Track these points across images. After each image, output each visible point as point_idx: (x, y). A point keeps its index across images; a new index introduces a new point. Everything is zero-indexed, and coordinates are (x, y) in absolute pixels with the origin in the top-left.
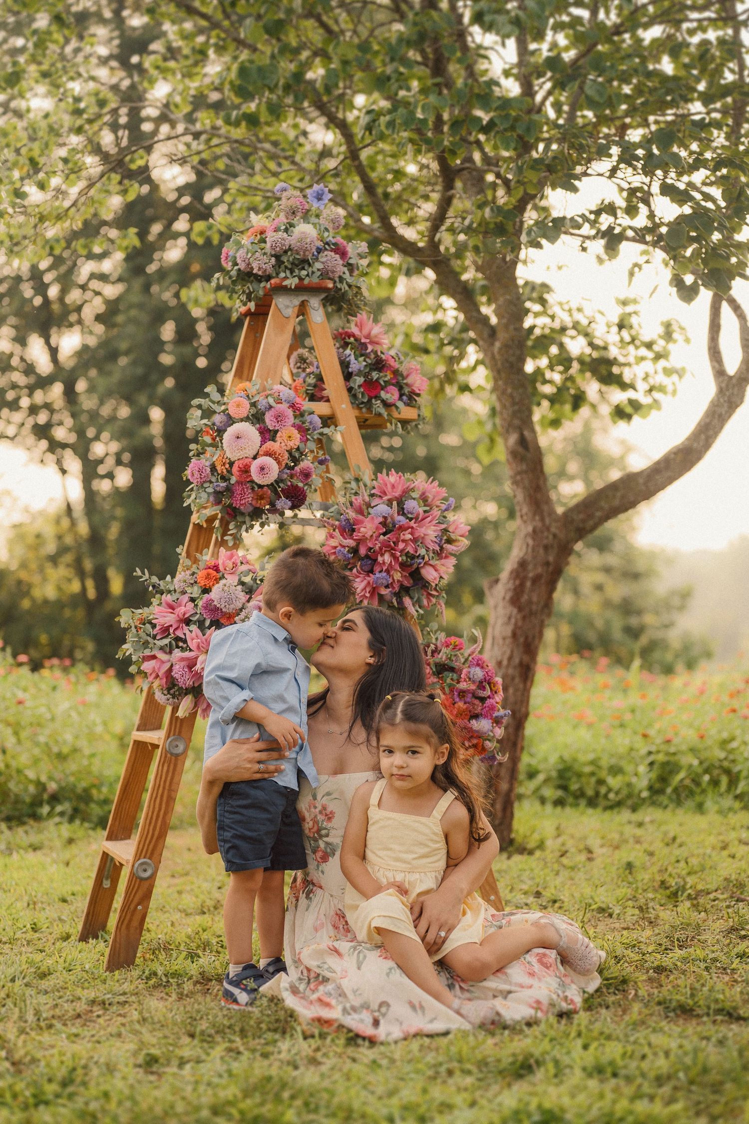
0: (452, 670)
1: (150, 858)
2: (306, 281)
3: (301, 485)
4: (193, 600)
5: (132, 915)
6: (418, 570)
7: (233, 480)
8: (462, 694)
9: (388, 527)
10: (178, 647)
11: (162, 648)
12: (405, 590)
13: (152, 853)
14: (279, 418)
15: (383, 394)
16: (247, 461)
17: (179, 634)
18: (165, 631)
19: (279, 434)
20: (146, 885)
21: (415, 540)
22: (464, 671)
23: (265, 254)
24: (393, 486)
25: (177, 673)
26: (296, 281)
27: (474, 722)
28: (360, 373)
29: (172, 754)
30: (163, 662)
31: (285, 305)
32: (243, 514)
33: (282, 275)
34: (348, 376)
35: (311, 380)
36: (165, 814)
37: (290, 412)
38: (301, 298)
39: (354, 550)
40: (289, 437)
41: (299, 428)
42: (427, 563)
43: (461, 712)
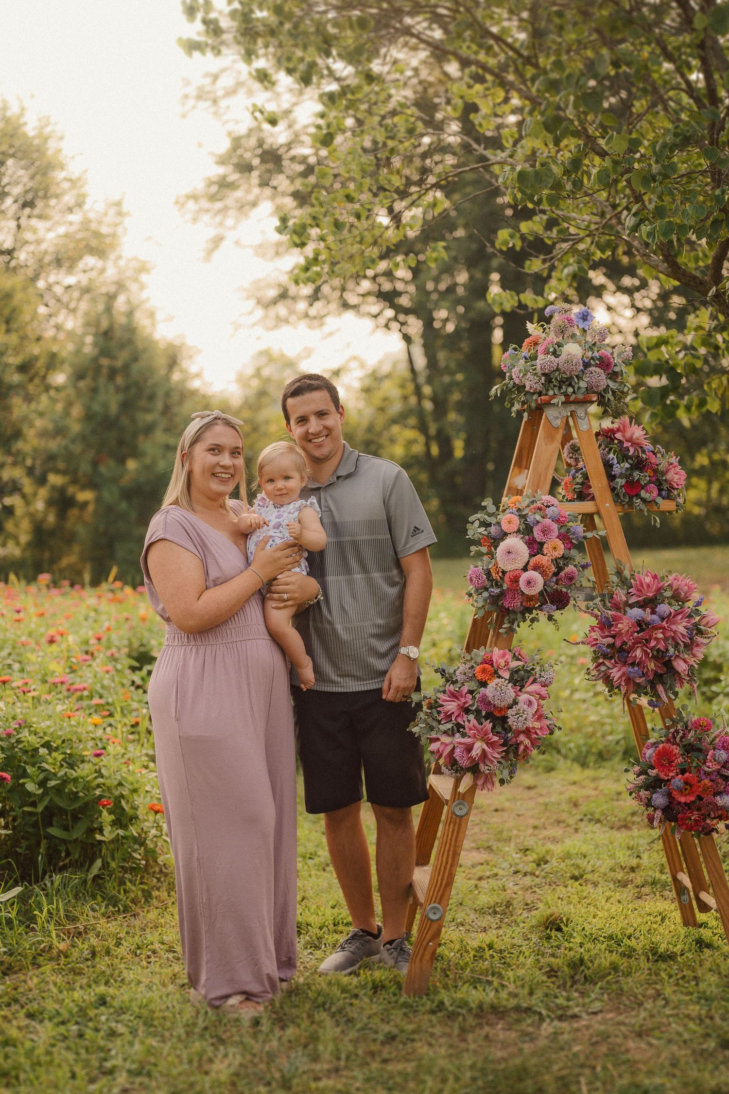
0: (700, 750)
1: (439, 903)
2: (572, 398)
3: (564, 590)
4: (471, 692)
5: (425, 950)
6: (670, 661)
7: (505, 587)
9: (641, 624)
10: (459, 731)
11: (445, 732)
12: (659, 678)
13: (441, 899)
14: (545, 531)
15: (643, 493)
16: (517, 573)
17: (460, 720)
18: (448, 717)
19: (545, 547)
20: (435, 926)
21: (666, 639)
22: (710, 753)
23: (535, 374)
24: (648, 586)
25: (458, 754)
26: (563, 398)
27: (718, 798)
28: (621, 476)
29: (456, 816)
30: (446, 745)
31: (554, 416)
32: (515, 612)
33: (551, 393)
34: (611, 478)
35: (579, 479)
36: (452, 866)
37: (555, 527)
38: (569, 409)
39: (611, 646)
40: (555, 548)
41: (564, 537)
42: (677, 656)
43: (706, 789)
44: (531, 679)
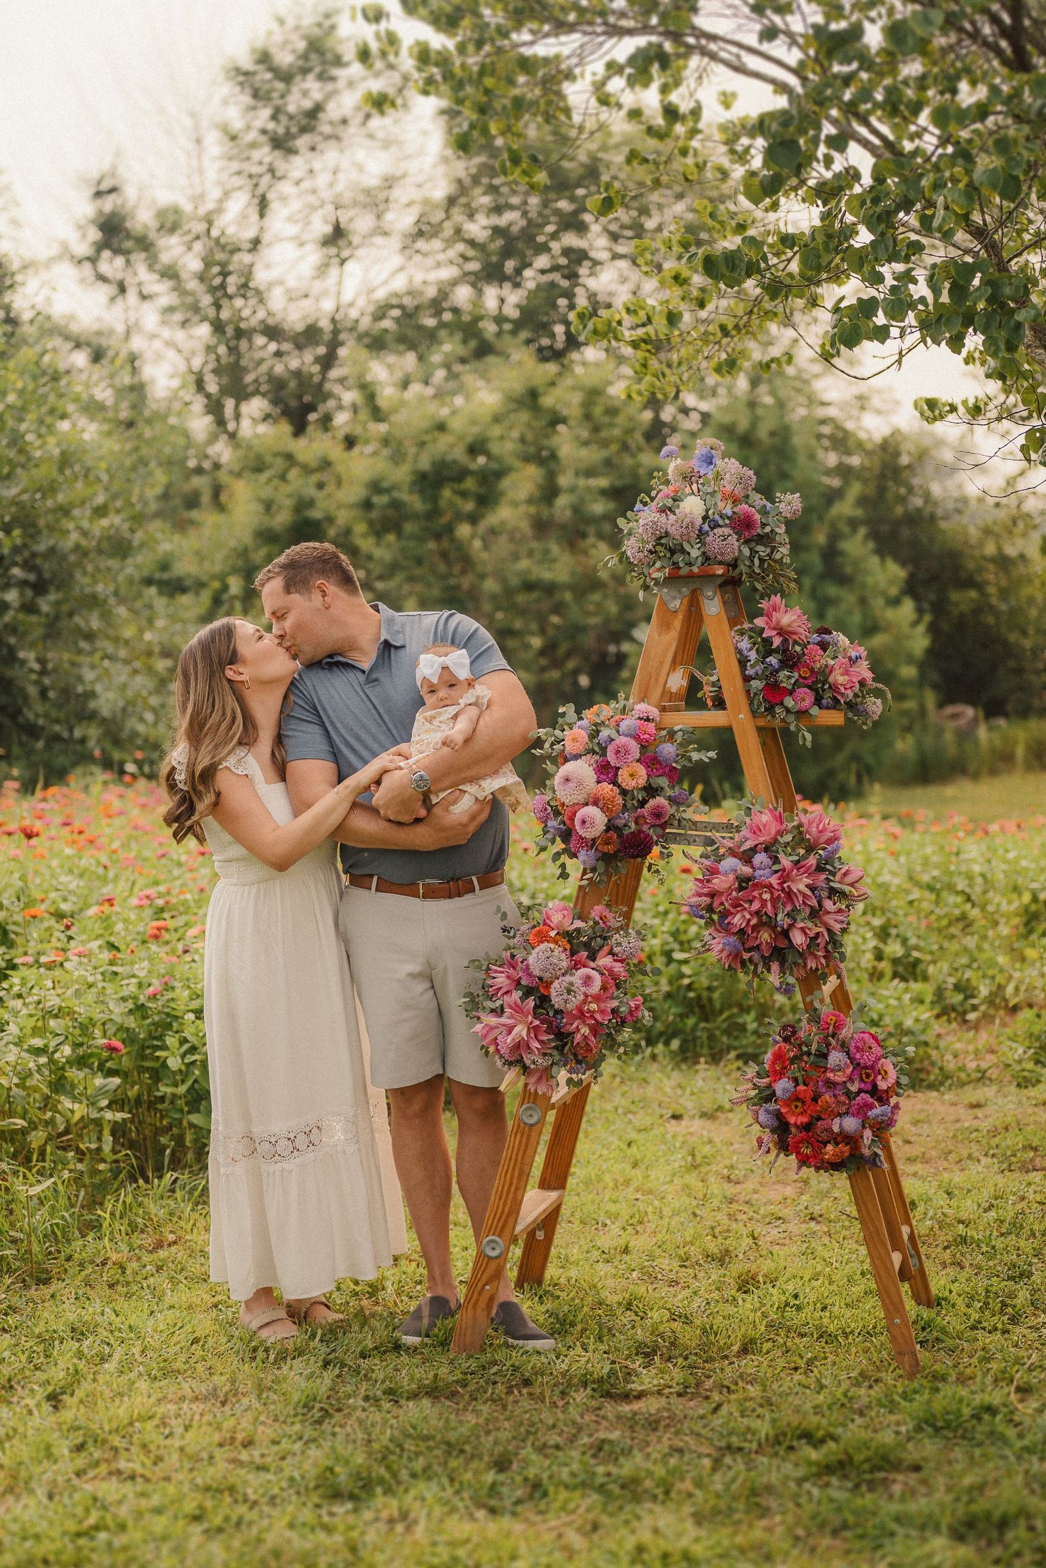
0: (822, 1055)
1: (497, 1235)
2: (685, 571)
3: (645, 831)
5: (480, 1294)
6: (786, 931)
8: (831, 1084)
9: (744, 882)
11: (493, 1011)
12: (777, 952)
13: (500, 1230)
14: (621, 752)
15: (789, 702)
16: (574, 807)
18: (498, 991)
19: (620, 773)
20: (493, 1265)
21: (775, 901)
24: (765, 827)
25: (500, 1040)
27: (836, 1121)
28: (758, 677)
30: (491, 1028)
31: (671, 597)
33: (658, 564)
34: (747, 679)
36: (517, 1189)
37: (634, 748)
38: (692, 586)
39: (710, 909)
40: (634, 775)
41: (651, 761)
42: (791, 926)
43: (827, 1107)
44: (606, 949)
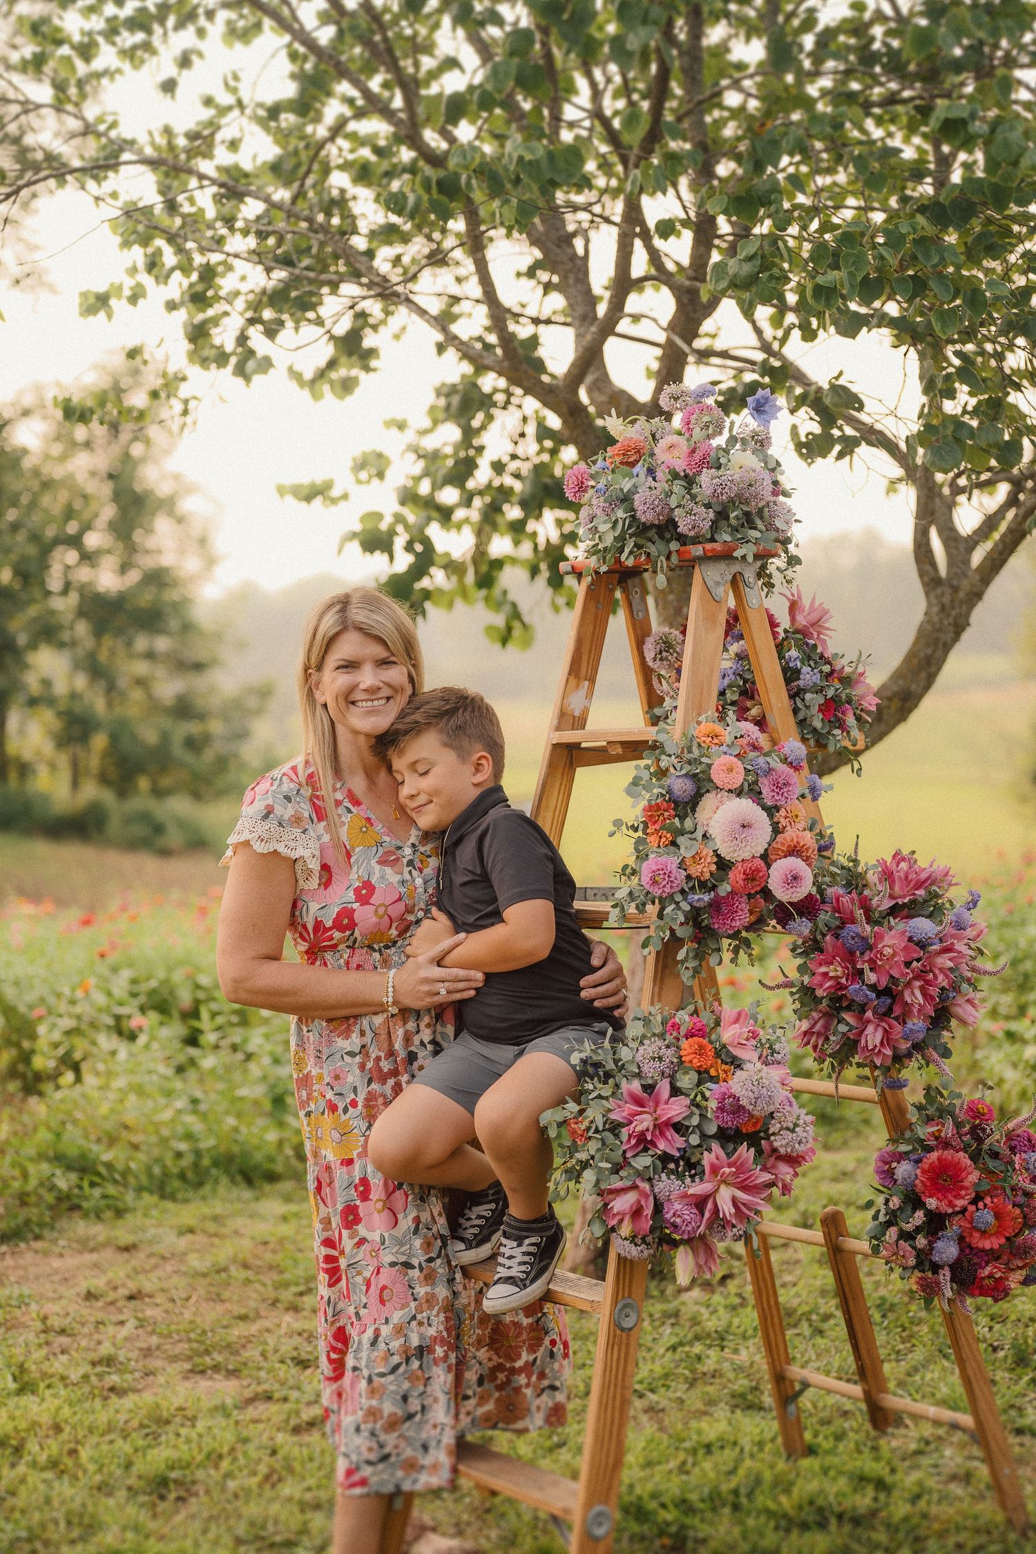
1: (606, 1503)
7: (726, 890)
10: (665, 1169)
13: (607, 1494)
14: (780, 786)
17: (667, 1149)
18: (643, 1143)
19: (783, 812)
22: (1017, 1159)
28: (815, 688)
29: (622, 1329)
31: (714, 582)
34: (795, 692)
37: (796, 777)
38: (733, 570)
40: (796, 816)
